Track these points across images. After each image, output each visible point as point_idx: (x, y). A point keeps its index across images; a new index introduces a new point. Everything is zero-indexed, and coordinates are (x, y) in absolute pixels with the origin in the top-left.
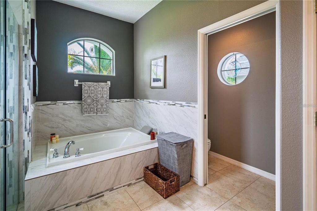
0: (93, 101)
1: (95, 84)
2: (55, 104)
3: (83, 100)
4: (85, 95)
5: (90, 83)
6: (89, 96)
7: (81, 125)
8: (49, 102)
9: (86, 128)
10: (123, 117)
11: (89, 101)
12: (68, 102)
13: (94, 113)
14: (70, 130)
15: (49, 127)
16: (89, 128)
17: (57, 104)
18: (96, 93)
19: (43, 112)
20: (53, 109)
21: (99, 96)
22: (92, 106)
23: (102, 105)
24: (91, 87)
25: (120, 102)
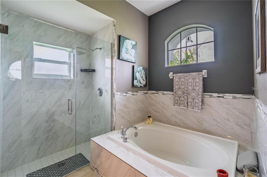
0: (184, 93)
1: (186, 74)
2: (157, 93)
3: (174, 91)
4: (176, 87)
5: (181, 74)
6: (179, 88)
7: (175, 116)
8: (154, 92)
9: (179, 120)
10: (228, 120)
11: (180, 93)
12: (165, 92)
13: (184, 106)
14: (167, 117)
15: (154, 110)
16: (182, 121)
17: (159, 93)
18: (186, 85)
19: (152, 98)
20: (156, 97)
21: (190, 88)
22: (183, 99)
23: (193, 99)
24: (181, 78)
25: (223, 97)
